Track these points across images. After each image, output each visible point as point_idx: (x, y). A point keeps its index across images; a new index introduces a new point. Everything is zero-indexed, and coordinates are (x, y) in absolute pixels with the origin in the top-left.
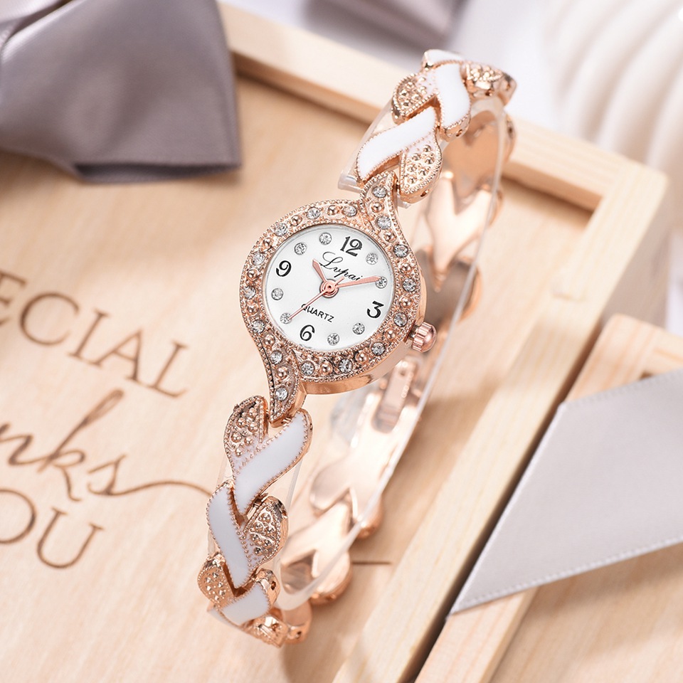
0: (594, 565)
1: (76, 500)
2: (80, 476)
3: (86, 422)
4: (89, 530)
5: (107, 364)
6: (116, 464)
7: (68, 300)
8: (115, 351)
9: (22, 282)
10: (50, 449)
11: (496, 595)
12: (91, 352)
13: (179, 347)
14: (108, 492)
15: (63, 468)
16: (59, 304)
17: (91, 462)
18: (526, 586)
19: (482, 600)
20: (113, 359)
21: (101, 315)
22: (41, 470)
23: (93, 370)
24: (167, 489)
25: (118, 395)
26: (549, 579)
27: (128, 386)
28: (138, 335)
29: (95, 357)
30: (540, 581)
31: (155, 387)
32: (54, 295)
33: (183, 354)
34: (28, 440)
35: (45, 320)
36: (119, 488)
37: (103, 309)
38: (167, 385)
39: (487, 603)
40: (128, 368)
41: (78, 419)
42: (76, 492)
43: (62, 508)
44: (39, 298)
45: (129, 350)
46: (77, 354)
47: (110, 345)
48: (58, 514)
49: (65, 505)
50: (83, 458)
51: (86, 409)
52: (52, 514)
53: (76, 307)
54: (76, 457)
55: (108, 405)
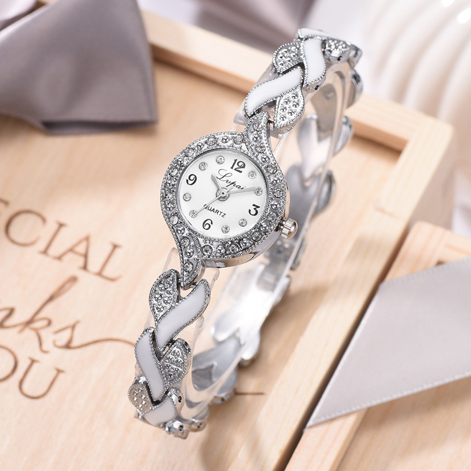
0: (406, 393)
1: (45, 352)
2: (48, 336)
3: (51, 299)
4: (55, 372)
5: (66, 258)
6: (73, 327)
7: (39, 215)
8: (71, 250)
9: (6, 203)
10: (27, 317)
11: (338, 414)
12: (55, 250)
13: (115, 247)
14: (68, 346)
15: (36, 330)
16: (32, 218)
17: (56, 326)
18: (358, 407)
19: (328, 417)
20: (70, 256)
21: (61, 225)
22: (21, 331)
23: (56, 263)
24: (109, 344)
25: (73, 279)
26: (375, 403)
27: (81, 274)
28: (87, 239)
29: (58, 254)
30: (368, 404)
31: (100, 274)
32: (28, 212)
33: (118, 251)
34: (11, 311)
35: (22, 229)
36: (75, 343)
37: (62, 220)
38: (107, 272)
39: (332, 420)
40: (81, 261)
41: (46, 296)
42: (45, 347)
43: (36, 357)
44: (18, 214)
45: (81, 249)
46: (45, 252)
47: (68, 245)
48: (33, 361)
49: (37, 355)
50: (50, 323)
51: (51, 290)
52: (28, 362)
53: (44, 220)
54: (45, 323)
55: (67, 286)
